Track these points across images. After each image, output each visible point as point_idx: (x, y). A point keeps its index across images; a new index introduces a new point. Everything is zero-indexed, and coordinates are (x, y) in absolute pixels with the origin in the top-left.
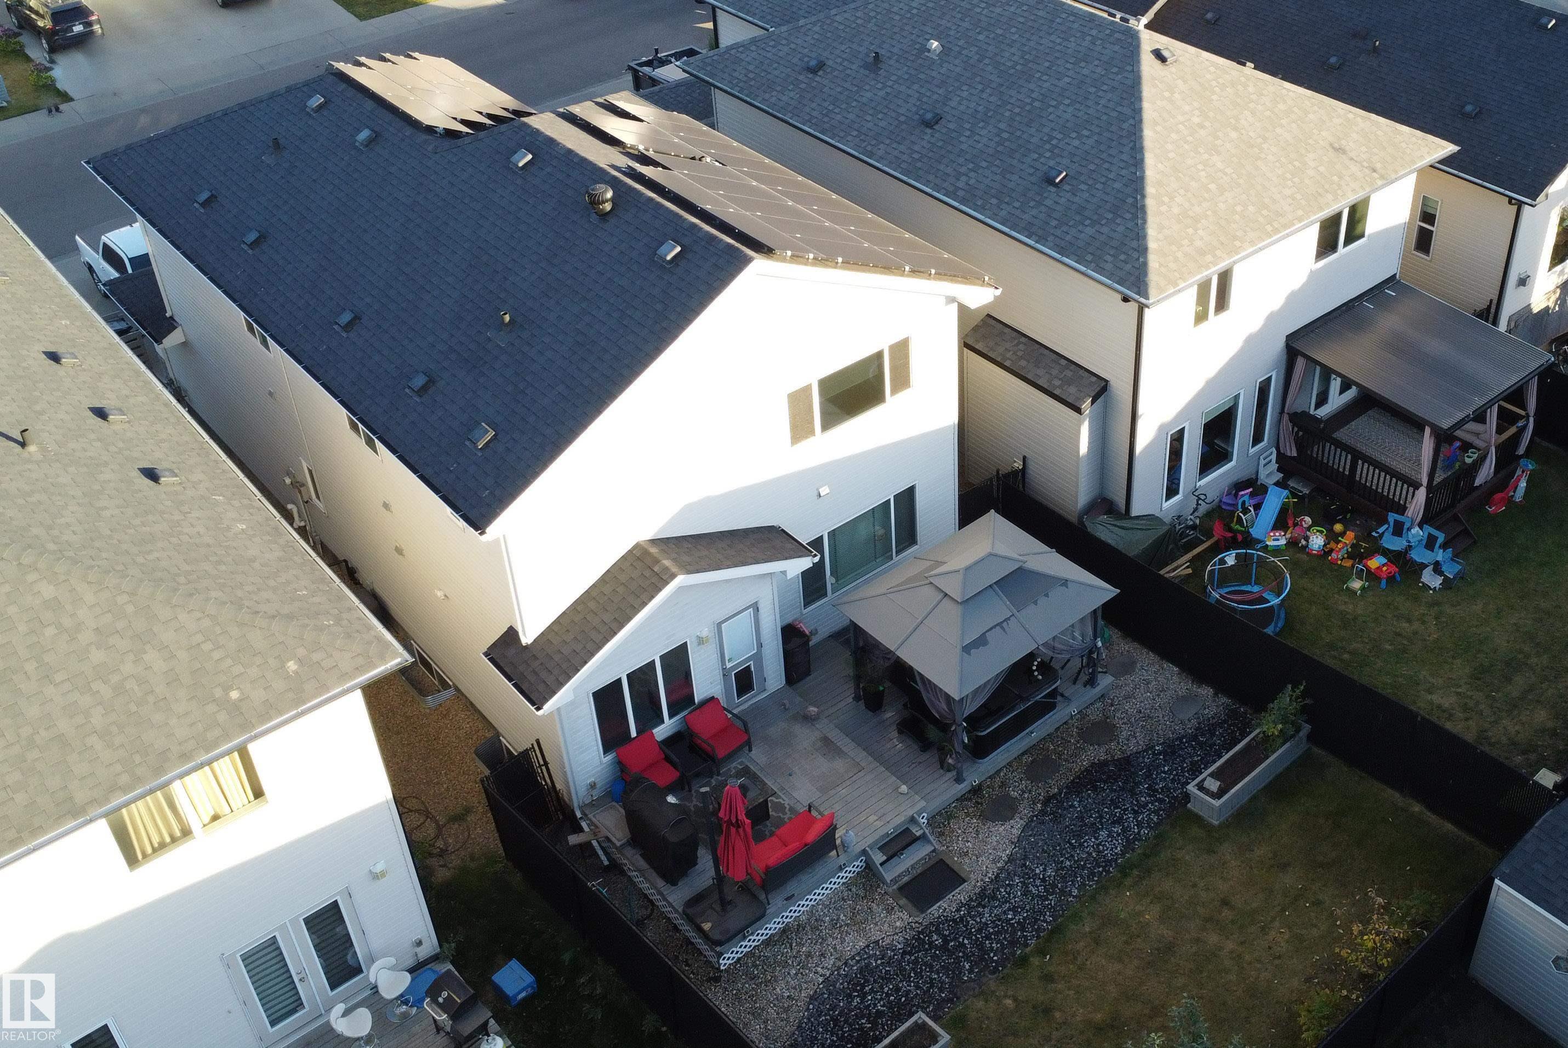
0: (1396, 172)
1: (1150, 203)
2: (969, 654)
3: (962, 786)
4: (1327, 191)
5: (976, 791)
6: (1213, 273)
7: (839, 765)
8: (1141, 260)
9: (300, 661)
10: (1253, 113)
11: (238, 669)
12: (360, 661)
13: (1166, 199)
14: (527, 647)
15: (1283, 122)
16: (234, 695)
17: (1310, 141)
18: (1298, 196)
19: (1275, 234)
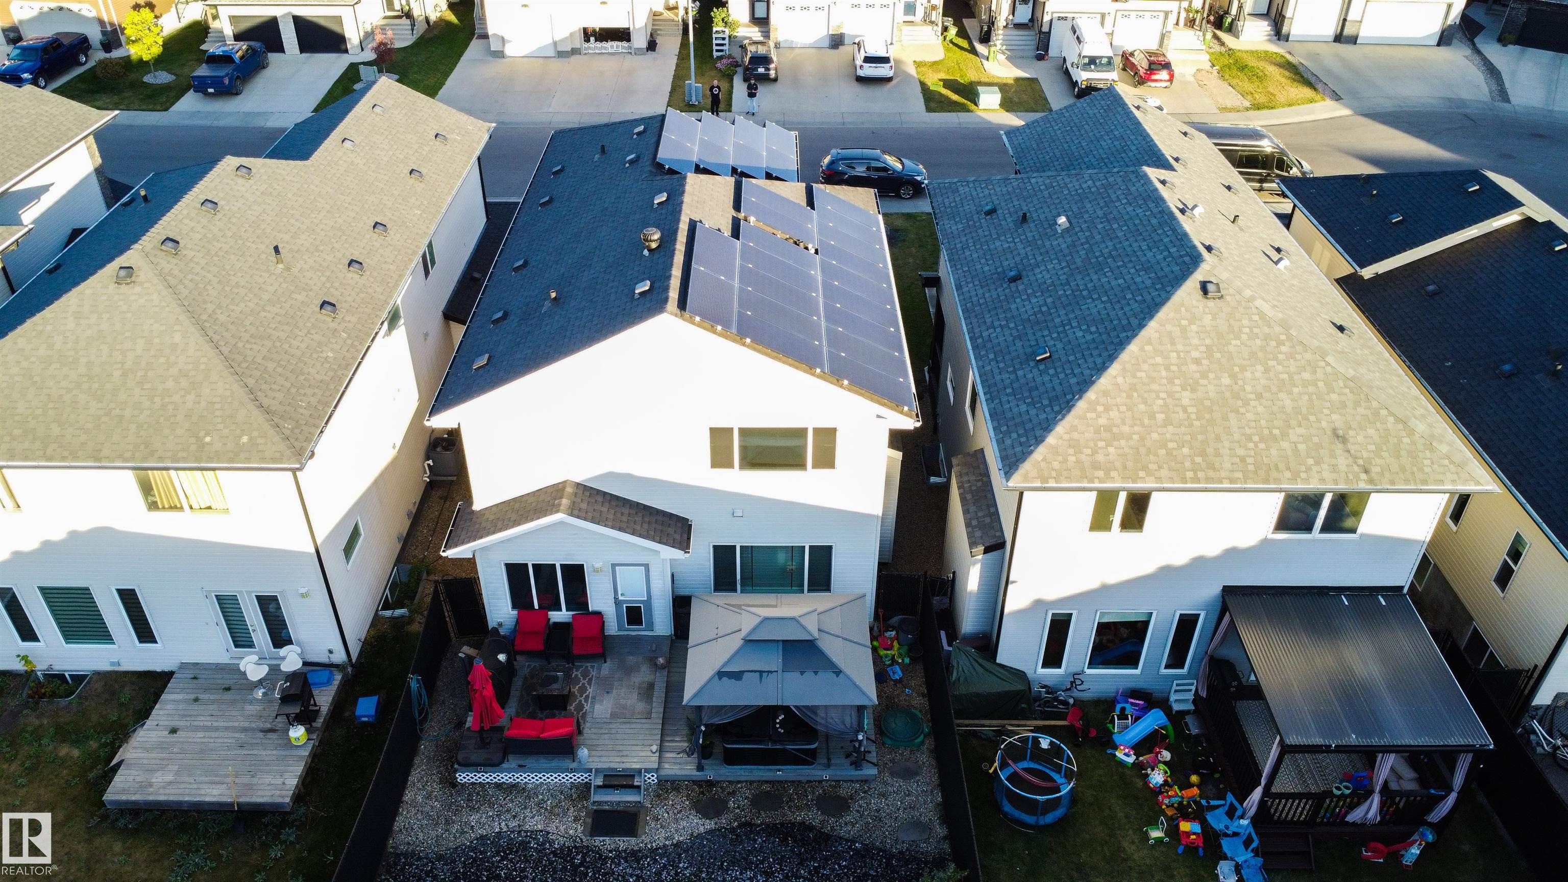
0: (1392, 483)
1: (1081, 405)
2: (720, 679)
3: (698, 773)
4: (1288, 468)
5: (711, 784)
6: (1124, 489)
7: (641, 706)
8: (1032, 448)
11: (220, 426)
12: (278, 455)
13: (1100, 409)
14: (473, 512)
16: (208, 439)
18: (1250, 460)
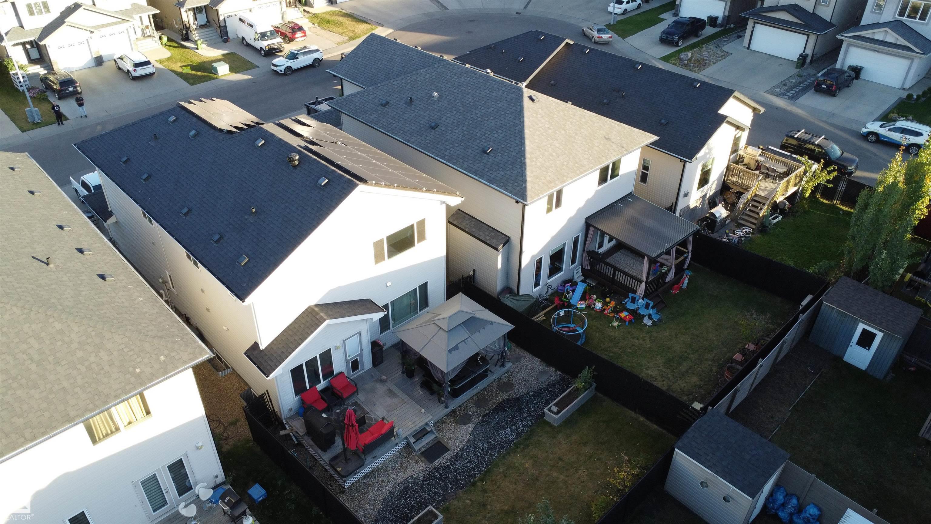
0: (632, 148)
1: (528, 161)
2: (451, 353)
3: (448, 409)
4: (603, 156)
5: (454, 412)
6: (554, 191)
7: (396, 401)
8: (524, 185)
9: (166, 356)
10: (571, 123)
11: (139, 360)
12: (191, 356)
13: (534, 159)
14: (262, 351)
15: (584, 127)
16: (138, 370)
17: (596, 135)
18: (591, 158)
19: (581, 174)
